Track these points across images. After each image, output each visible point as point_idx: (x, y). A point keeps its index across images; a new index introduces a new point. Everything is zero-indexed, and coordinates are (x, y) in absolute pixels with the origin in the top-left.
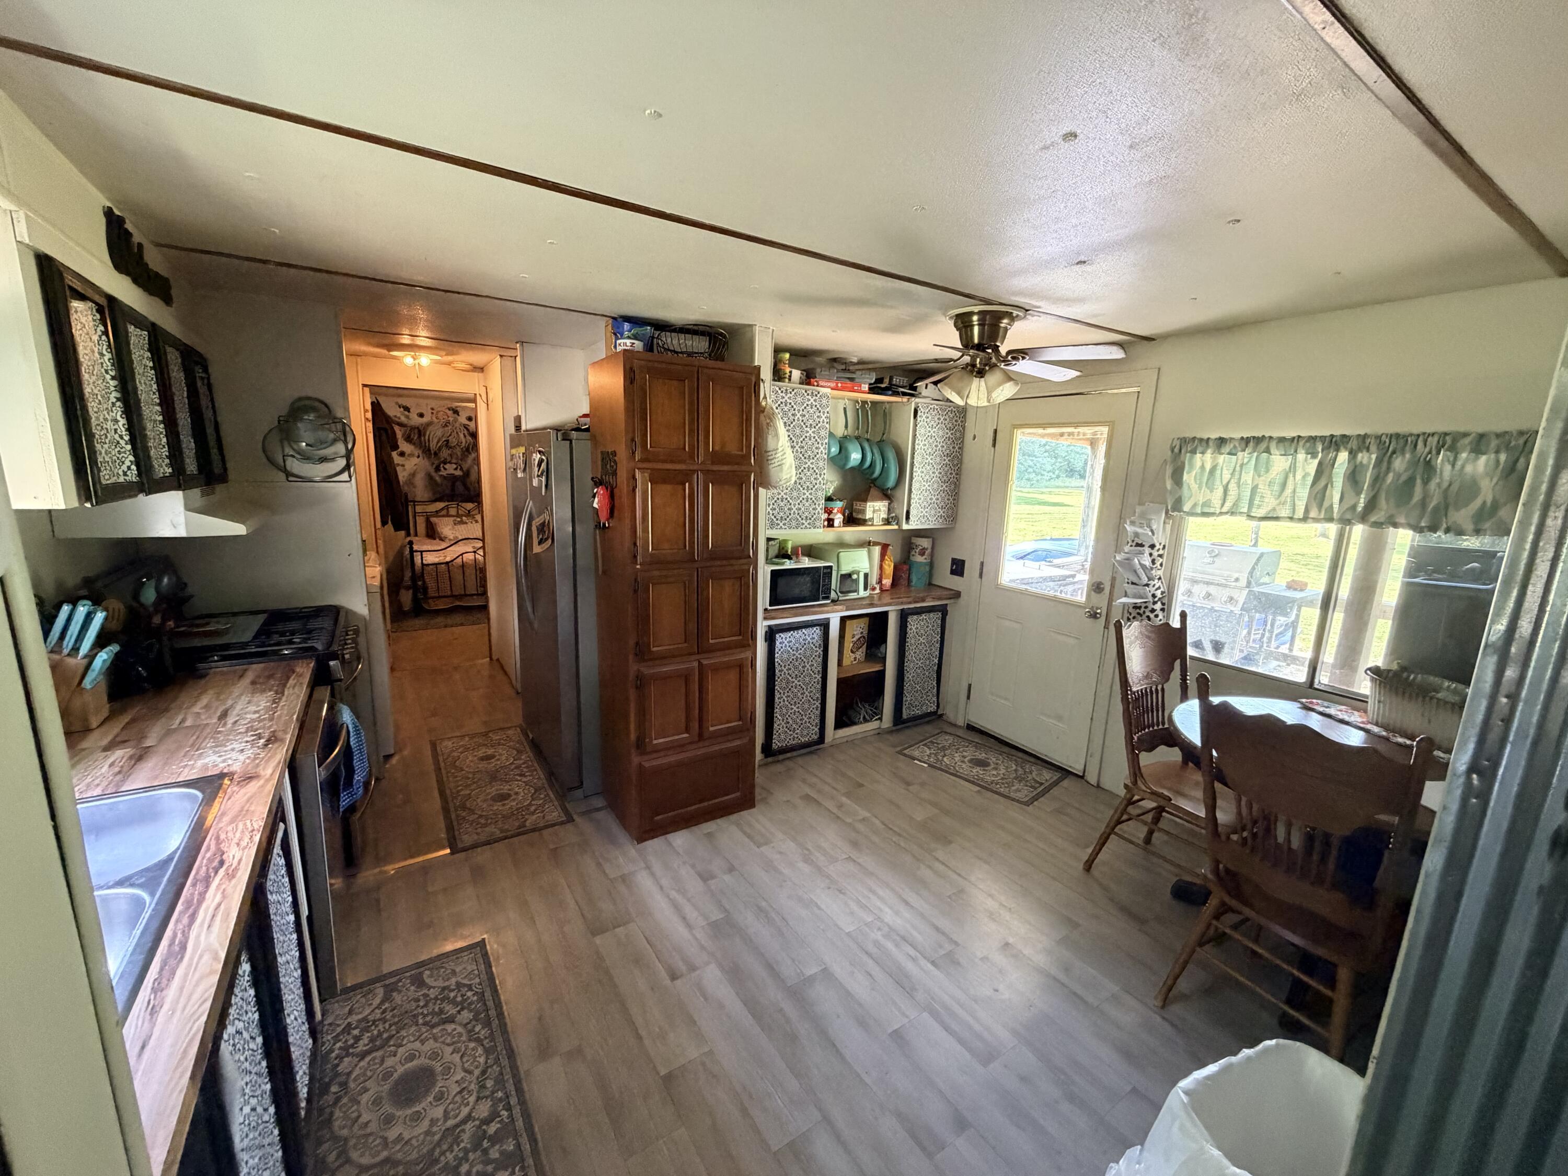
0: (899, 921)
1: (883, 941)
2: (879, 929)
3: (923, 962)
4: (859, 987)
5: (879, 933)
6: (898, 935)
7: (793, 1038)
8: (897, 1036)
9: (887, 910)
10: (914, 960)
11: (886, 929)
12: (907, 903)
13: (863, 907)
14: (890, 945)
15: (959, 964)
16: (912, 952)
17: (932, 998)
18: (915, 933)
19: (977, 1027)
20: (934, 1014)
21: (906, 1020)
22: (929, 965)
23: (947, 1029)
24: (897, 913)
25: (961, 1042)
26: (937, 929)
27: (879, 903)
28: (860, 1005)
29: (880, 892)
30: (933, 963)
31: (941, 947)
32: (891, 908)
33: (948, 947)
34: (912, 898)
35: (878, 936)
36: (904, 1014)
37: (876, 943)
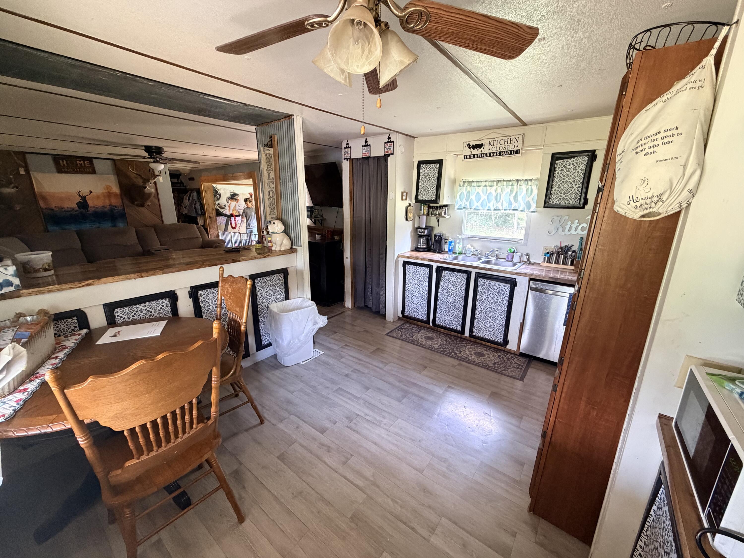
0: (377, 432)
1: (382, 419)
2: (385, 424)
3: (362, 415)
4: (386, 400)
5: (385, 422)
6: (376, 424)
7: (400, 381)
8: (367, 389)
9: (386, 437)
10: (366, 415)
11: (382, 425)
12: (375, 444)
13: (397, 434)
14: (378, 418)
15: (347, 418)
16: (367, 418)
17: (357, 402)
18: (368, 427)
19: (341, 397)
20: (356, 397)
21: (366, 393)
22: (359, 414)
23: (351, 394)
24: (379, 436)
25: (347, 392)
26: (357, 432)
27: (390, 439)
28: (382, 394)
29: (393, 447)
30: (358, 415)
31: (355, 424)
32: (383, 438)
33: (352, 425)
34: (373, 448)
35: (385, 421)
36: (366, 395)
37: (384, 417)
